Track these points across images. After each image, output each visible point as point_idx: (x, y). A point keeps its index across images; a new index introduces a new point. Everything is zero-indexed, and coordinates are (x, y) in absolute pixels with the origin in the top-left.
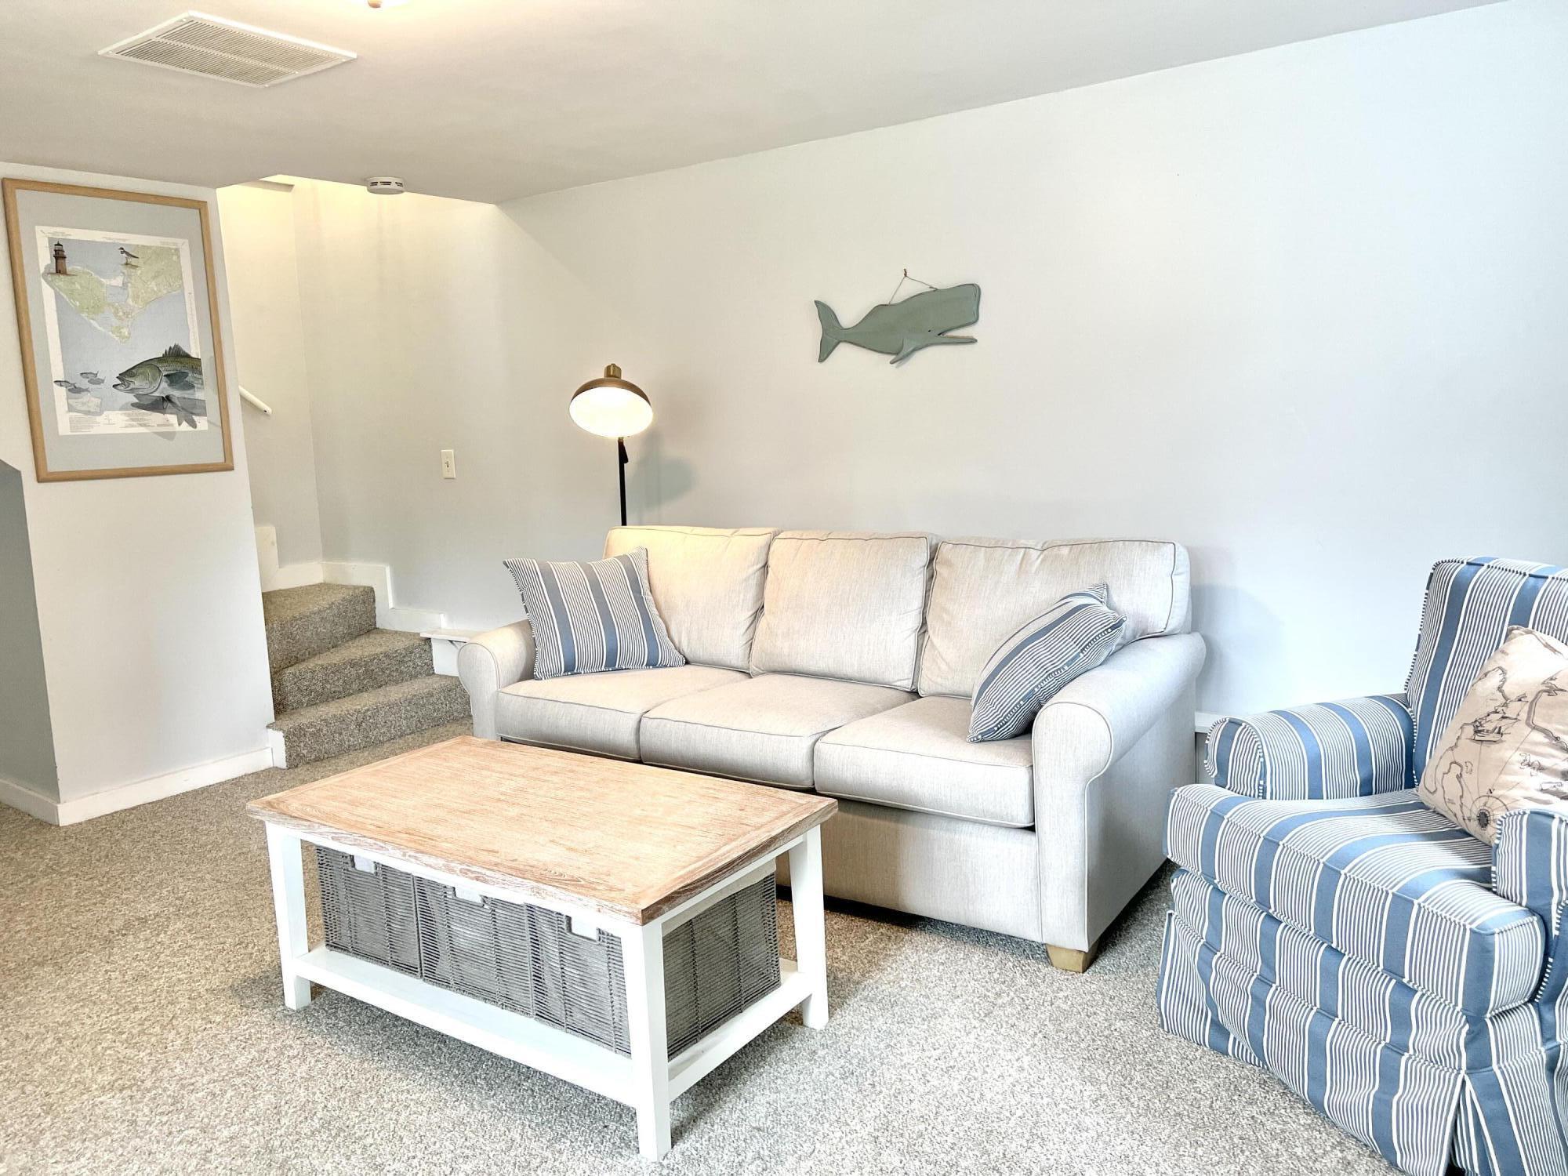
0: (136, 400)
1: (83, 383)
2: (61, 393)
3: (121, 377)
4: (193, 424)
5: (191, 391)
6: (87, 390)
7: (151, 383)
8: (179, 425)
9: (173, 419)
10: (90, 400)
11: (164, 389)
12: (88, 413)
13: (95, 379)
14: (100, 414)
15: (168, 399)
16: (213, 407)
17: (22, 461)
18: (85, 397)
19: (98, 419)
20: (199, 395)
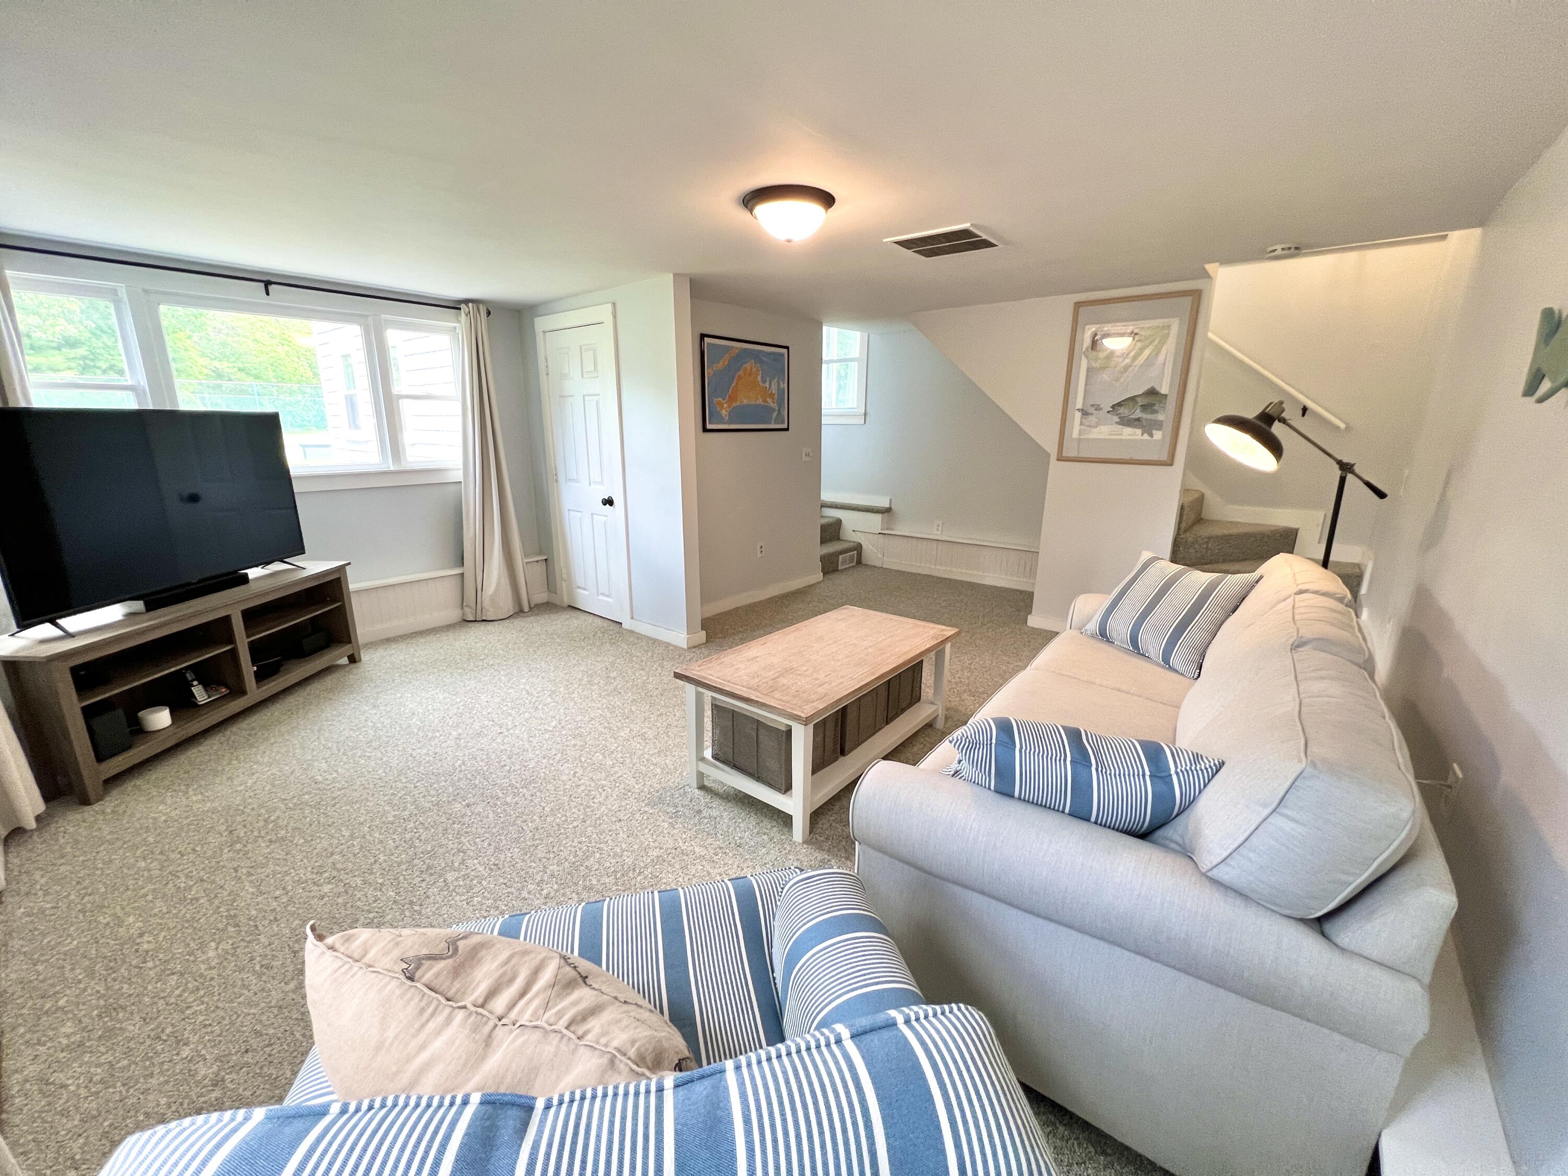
0: (1118, 420)
1: (1091, 410)
2: (1078, 415)
3: (1113, 407)
4: (1151, 435)
5: (1155, 415)
6: (1092, 414)
7: (1130, 410)
8: (1142, 435)
9: (1139, 431)
10: (1092, 419)
11: (1138, 414)
12: (1090, 426)
13: (1098, 408)
14: (1096, 427)
15: (1138, 420)
16: (1168, 426)
17: (1050, 445)
18: (1090, 418)
19: (1094, 430)
20: (1160, 417)
